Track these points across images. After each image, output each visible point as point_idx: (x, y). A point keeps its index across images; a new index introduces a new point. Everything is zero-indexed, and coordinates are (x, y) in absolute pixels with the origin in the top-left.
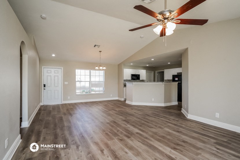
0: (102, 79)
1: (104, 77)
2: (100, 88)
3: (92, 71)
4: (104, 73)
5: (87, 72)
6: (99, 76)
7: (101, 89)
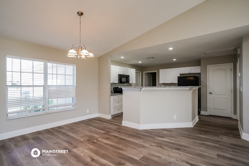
0: (71, 81)
1: (73, 78)
2: (67, 99)
3: (49, 65)
4: (74, 69)
5: (39, 65)
6: (65, 75)
7: (69, 100)
